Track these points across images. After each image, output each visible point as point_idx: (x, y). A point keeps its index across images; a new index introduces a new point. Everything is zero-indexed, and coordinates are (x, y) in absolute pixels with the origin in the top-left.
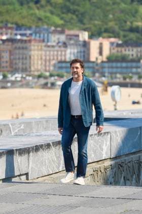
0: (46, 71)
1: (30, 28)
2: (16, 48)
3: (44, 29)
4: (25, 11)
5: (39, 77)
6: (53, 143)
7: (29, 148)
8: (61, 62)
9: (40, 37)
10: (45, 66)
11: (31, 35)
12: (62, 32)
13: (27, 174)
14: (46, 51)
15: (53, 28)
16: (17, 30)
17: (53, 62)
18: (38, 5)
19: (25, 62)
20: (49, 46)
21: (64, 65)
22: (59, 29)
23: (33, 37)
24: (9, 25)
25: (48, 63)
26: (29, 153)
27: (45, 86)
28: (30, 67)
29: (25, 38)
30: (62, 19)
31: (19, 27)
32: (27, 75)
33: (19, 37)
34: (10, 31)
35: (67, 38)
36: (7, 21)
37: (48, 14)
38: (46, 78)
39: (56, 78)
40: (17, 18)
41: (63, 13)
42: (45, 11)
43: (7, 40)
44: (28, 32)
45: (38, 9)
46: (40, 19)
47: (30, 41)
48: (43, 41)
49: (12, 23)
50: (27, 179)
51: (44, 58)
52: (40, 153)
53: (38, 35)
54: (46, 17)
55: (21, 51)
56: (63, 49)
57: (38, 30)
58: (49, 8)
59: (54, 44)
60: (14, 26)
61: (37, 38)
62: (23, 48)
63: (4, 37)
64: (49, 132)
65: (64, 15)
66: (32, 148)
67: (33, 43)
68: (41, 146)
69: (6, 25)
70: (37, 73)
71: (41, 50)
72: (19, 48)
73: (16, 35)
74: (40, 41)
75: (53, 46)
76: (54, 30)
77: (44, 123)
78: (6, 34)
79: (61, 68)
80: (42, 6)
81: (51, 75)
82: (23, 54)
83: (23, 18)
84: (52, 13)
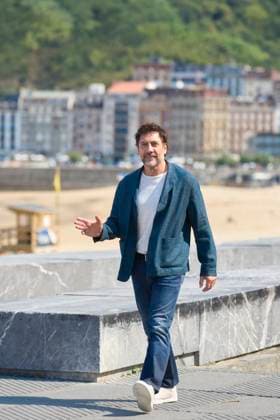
0: (233, 151)
1: (202, 68)
2: (174, 107)
3: (231, 70)
4: (192, 34)
5: (220, 163)
6: (248, 293)
7: (201, 303)
8: (263, 134)
9: (221, 84)
10: (232, 142)
11: (204, 80)
12: (266, 76)
13: (196, 354)
14: (233, 113)
15: (247, 68)
16: (176, 70)
17: (248, 135)
18: (219, 23)
19: (191, 132)
20: (239, 104)
21: (268, 140)
22: (260, 70)
23: (208, 86)
24: (162, 61)
25: (237, 137)
26: (200, 311)
27: (230, 181)
28: (202, 145)
29: (192, 87)
30: (265, 49)
31: (181, 65)
32: (195, 160)
33: (180, 85)
34: (162, 73)
35: (275, 88)
36: (158, 54)
37: (239, 41)
38: (232, 165)
39: (253, 165)
40: (177, 48)
41: (268, 38)
42: (233, 35)
43: (158, 91)
44: (199, 75)
45: (219, 29)
46: (222, 50)
47: (202, 93)
48: (229, 93)
49: (167, 58)
50: (197, 363)
51: (229, 125)
52: (223, 313)
53: (218, 81)
54: (236, 47)
55: (184, 113)
56: (267, 108)
57: (218, 71)
58: (240, 28)
59: (250, 99)
60: (172, 63)
61: (217, 87)
62: (188, 107)
63: (152, 85)
64: (240, 272)
65: (270, 43)
66: (208, 303)
67: (208, 97)
68: (225, 299)
69: (156, 60)
70: (215, 157)
71: (224, 110)
72: (181, 107)
73: (175, 80)
74: (221, 93)
75: (248, 104)
76: (249, 73)
77: (231, 254)
78: (156, 78)
79: (263, 146)
80: (228, 25)
81: (243, 161)
82: (188, 118)
83: (189, 47)
84: (246, 38)
